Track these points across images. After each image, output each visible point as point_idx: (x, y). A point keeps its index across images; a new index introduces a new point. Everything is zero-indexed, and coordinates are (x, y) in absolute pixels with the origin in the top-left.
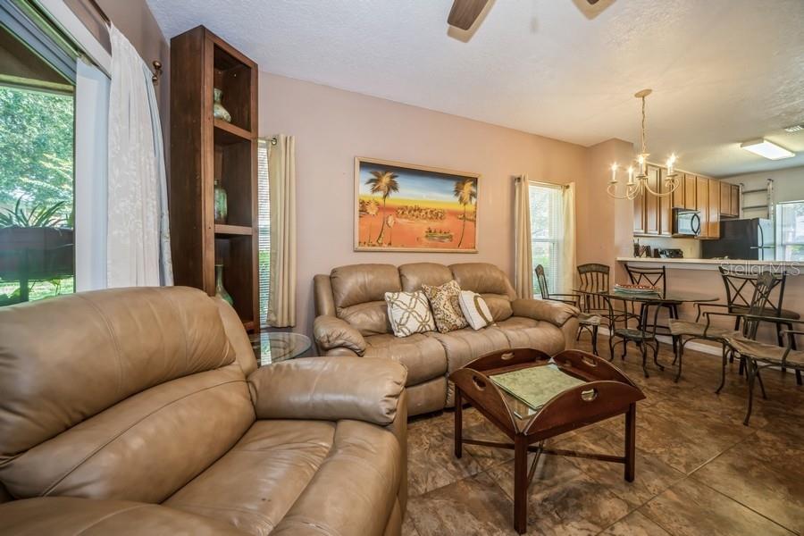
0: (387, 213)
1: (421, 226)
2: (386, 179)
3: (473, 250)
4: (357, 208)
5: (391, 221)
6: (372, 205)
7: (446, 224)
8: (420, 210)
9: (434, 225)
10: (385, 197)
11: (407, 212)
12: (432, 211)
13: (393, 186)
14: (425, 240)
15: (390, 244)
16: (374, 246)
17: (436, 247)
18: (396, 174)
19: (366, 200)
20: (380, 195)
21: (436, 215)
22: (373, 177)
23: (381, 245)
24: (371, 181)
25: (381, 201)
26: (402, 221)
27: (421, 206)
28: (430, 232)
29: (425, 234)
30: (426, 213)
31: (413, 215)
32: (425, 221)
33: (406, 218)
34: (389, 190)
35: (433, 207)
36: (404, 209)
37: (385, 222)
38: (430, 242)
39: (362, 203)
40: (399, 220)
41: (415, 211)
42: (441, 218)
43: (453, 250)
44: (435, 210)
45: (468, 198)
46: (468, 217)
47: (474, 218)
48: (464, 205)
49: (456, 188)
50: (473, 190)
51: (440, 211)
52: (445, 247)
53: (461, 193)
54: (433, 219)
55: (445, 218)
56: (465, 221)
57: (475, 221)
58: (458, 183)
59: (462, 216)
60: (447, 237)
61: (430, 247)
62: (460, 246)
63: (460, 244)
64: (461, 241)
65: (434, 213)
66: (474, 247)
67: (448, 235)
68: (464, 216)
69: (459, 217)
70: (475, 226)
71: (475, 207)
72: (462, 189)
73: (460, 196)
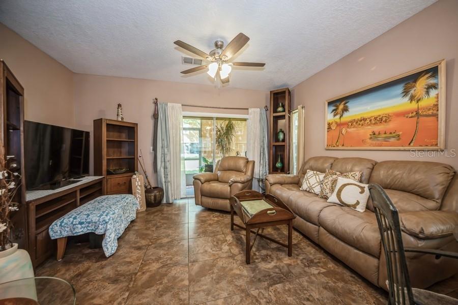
0: (342, 127)
1: (367, 130)
2: (341, 107)
3: (436, 148)
4: (326, 126)
5: (344, 131)
6: (334, 124)
7: (391, 126)
8: (365, 120)
9: (378, 128)
10: (341, 117)
11: (355, 124)
12: (375, 118)
13: (346, 109)
14: (369, 141)
15: (343, 145)
16: (334, 147)
17: (381, 146)
18: (347, 101)
19: (331, 122)
20: (338, 117)
21: (379, 120)
22: (334, 108)
23: (338, 146)
24: (333, 111)
25: (338, 121)
26: (351, 130)
27: (365, 116)
28: (374, 134)
29: (370, 136)
30: (371, 121)
31: (360, 124)
32: (369, 127)
33: (353, 127)
34: (343, 112)
35: (376, 114)
36: (352, 122)
37: (341, 132)
38: (374, 142)
39: (329, 124)
40: (348, 129)
41: (361, 121)
42: (386, 121)
43: (402, 148)
44: (380, 116)
45: (424, 93)
46: (425, 113)
47: (435, 112)
48: (418, 102)
49: (405, 89)
50: (432, 81)
51: (385, 115)
52: (391, 146)
53: (412, 92)
54: (377, 124)
55: (390, 120)
56: (418, 118)
57: (436, 116)
58: (406, 84)
59: (415, 113)
60: (394, 137)
61: (374, 146)
62: (412, 144)
63: (411, 142)
64: (412, 140)
65: (378, 119)
66: (437, 145)
67: (394, 135)
68: (417, 113)
69: (410, 115)
70: (438, 120)
71: (436, 100)
72: (414, 86)
73: (409, 96)
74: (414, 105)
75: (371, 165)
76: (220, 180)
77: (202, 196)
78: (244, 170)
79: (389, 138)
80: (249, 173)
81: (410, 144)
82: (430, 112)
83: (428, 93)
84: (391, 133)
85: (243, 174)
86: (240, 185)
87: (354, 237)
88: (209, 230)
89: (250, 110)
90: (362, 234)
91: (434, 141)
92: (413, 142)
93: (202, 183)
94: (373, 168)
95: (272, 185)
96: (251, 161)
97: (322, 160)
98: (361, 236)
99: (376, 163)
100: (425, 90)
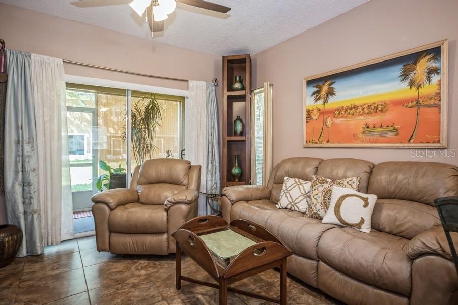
0: (326, 116)
1: (361, 121)
2: (325, 88)
3: (438, 145)
4: (305, 115)
5: (329, 122)
6: (315, 112)
7: (388, 117)
8: (356, 107)
9: (372, 119)
10: (324, 103)
11: (343, 112)
12: (369, 107)
13: (331, 92)
14: (361, 135)
15: (328, 141)
16: (316, 143)
17: (376, 142)
18: (334, 81)
19: (311, 109)
20: (321, 102)
21: (375, 109)
22: (315, 89)
23: (321, 142)
24: (315, 93)
25: (321, 107)
26: (339, 121)
27: (357, 103)
28: (368, 127)
29: (363, 130)
30: (363, 109)
31: (349, 114)
32: (362, 118)
33: (342, 117)
34: (327, 96)
35: (370, 101)
36: (339, 110)
37: (325, 123)
38: (368, 138)
39: (309, 112)
40: (335, 120)
41: (351, 109)
42: (381, 111)
43: (401, 145)
44: (374, 103)
45: (425, 78)
46: (425, 103)
47: (437, 102)
48: (418, 89)
49: (404, 71)
50: (434, 64)
51: (381, 103)
52: (388, 143)
53: (412, 75)
54: (371, 113)
55: (387, 110)
56: (419, 109)
57: (438, 106)
58: (405, 65)
59: (415, 102)
60: (391, 131)
61: (368, 143)
62: (412, 141)
63: (411, 138)
64: (412, 136)
65: (372, 107)
66: (439, 142)
67: (391, 128)
68: (417, 103)
69: (410, 104)
70: (440, 112)
71: (438, 87)
72: (414, 69)
73: (409, 79)
74: (413, 93)
75: (369, 168)
76: (142, 200)
77: (111, 232)
78: (185, 182)
79: (386, 132)
80: (193, 186)
81: (409, 141)
82: (432, 102)
83: (429, 78)
84: (388, 126)
85: (184, 187)
86: (184, 208)
87: (374, 271)
88: (136, 297)
89: (192, 84)
90: (384, 265)
91: (435, 136)
92: (413, 137)
93: (112, 210)
94: (371, 172)
95: (233, 203)
96: (195, 166)
97: (302, 163)
98: (384, 268)
99: (374, 166)
100: (427, 74)
